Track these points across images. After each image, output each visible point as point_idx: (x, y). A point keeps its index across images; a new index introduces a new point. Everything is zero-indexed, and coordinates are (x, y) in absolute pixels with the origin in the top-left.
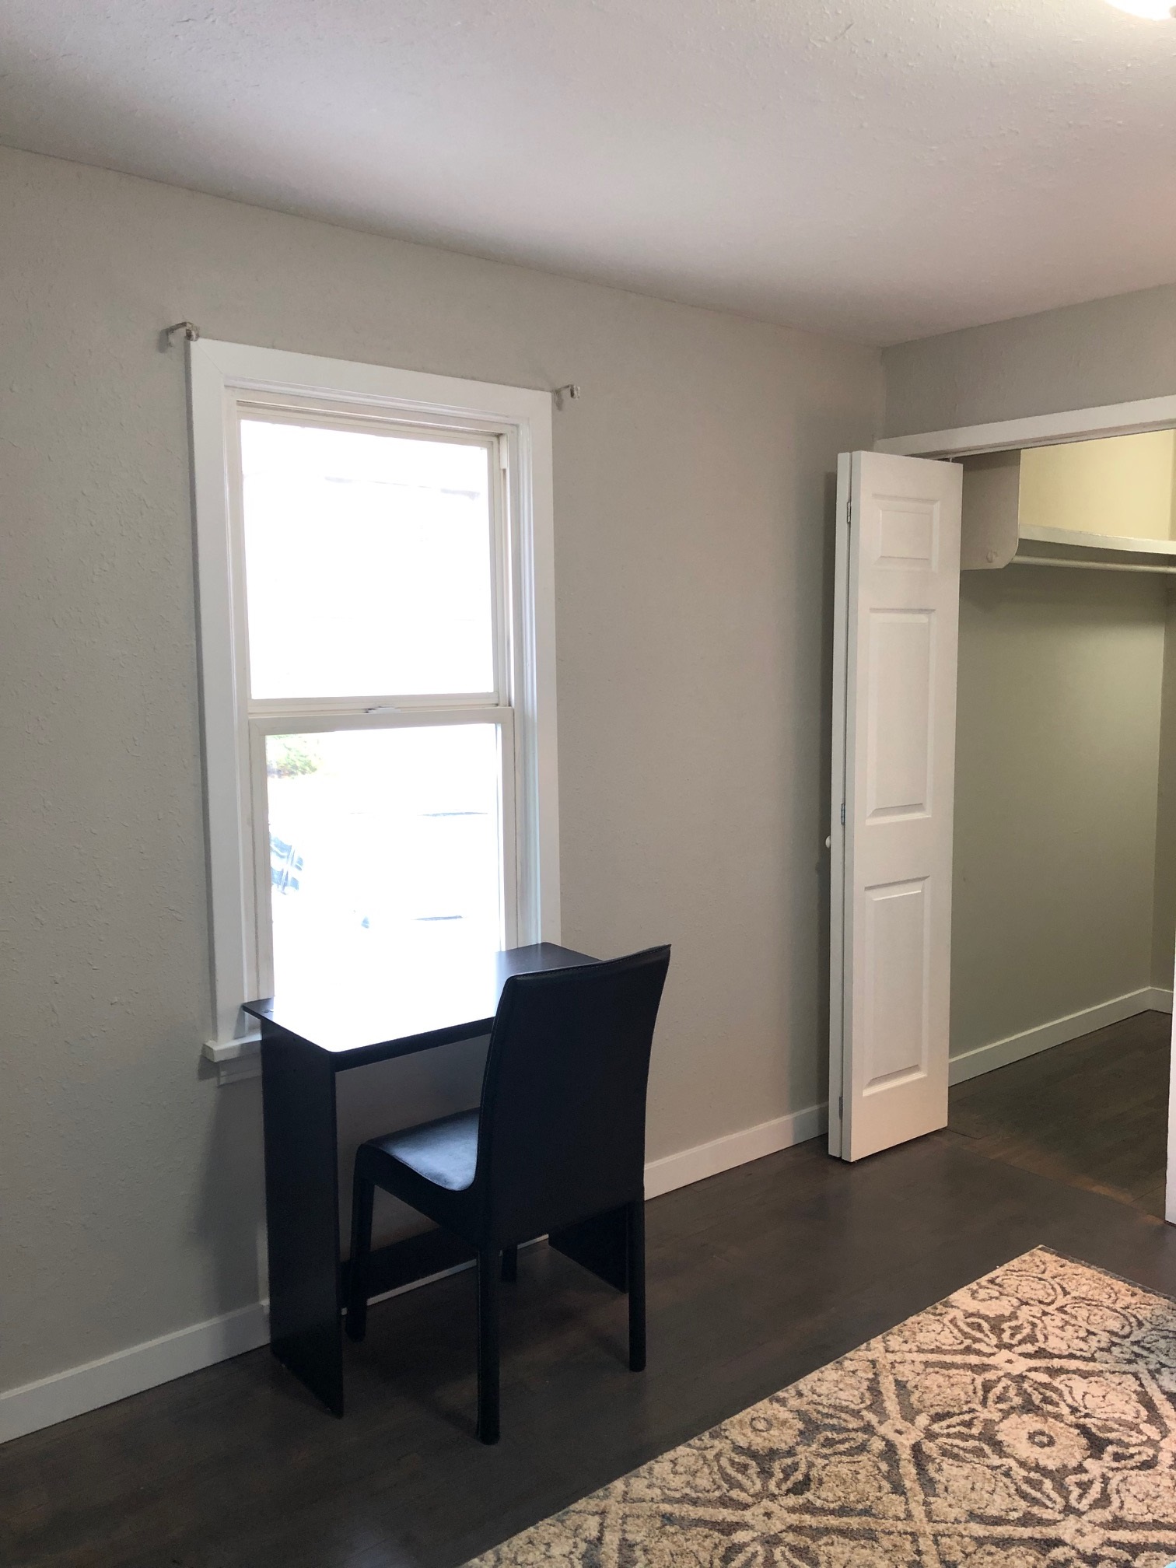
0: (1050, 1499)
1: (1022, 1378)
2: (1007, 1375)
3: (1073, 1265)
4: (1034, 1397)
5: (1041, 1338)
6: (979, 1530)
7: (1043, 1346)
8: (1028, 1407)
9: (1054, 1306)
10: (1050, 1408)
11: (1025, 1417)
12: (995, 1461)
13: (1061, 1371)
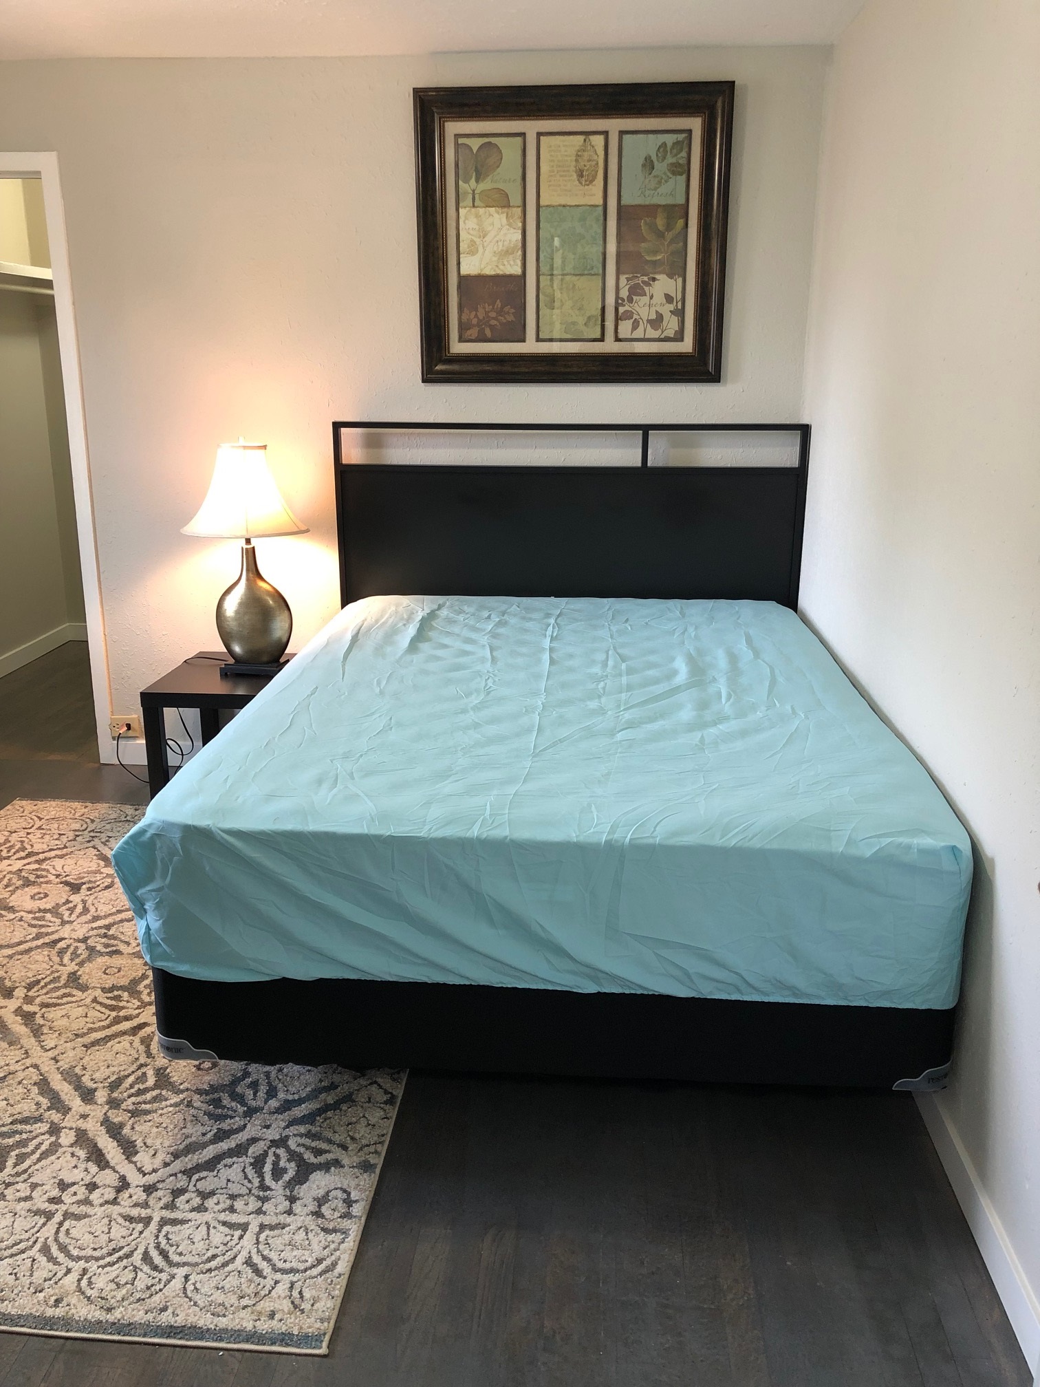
0: (51, 922)
1: (20, 870)
2: (10, 872)
3: (43, 802)
4: (30, 878)
5: (28, 847)
6: (9, 952)
7: (30, 850)
8: (27, 883)
9: (35, 827)
10: (42, 880)
11: (26, 889)
12: (11, 916)
13: (46, 859)
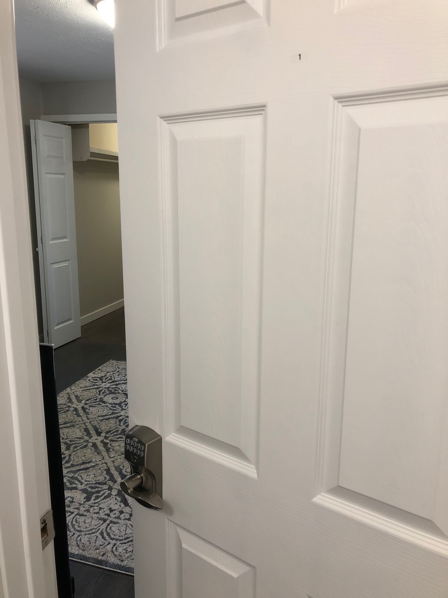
0: (118, 409)
3: (121, 362)
4: (112, 391)
6: (102, 418)
7: (114, 380)
8: (111, 393)
9: (116, 372)
10: (116, 392)
11: (110, 395)
13: (119, 384)
